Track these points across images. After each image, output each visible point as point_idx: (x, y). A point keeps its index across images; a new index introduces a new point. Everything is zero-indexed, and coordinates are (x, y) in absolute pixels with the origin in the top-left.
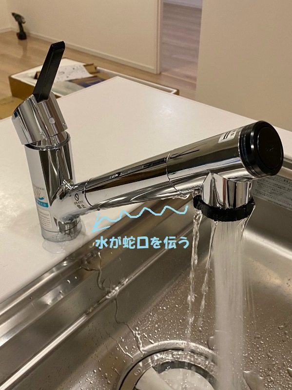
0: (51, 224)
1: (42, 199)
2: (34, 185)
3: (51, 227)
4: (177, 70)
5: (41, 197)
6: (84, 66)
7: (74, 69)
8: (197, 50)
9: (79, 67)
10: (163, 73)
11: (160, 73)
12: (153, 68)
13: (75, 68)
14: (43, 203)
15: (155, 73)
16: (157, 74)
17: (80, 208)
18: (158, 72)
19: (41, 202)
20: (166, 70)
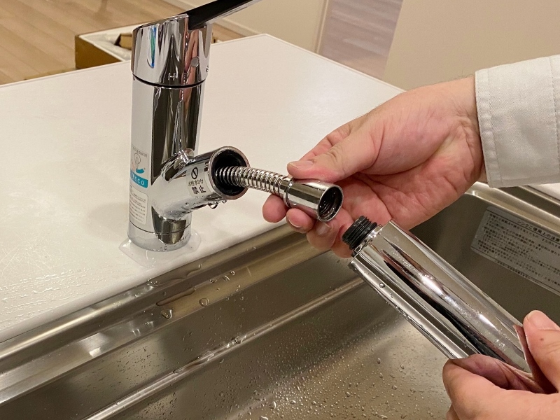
0: (145, 217)
17: (196, 192)
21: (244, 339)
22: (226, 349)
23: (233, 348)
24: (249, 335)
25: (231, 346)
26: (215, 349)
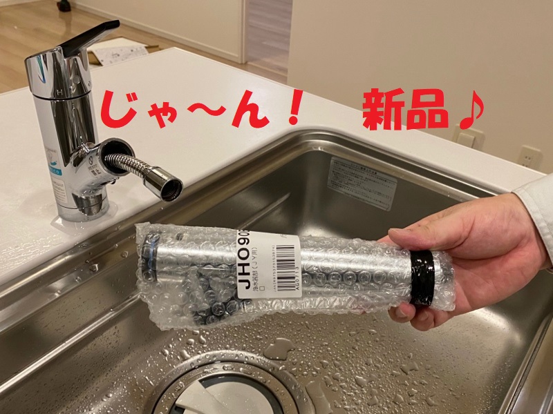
0: (66, 197)
1: (55, 164)
2: (45, 147)
3: (66, 202)
4: (267, 60)
5: (53, 162)
6: (146, 47)
7: (132, 51)
8: (288, 36)
9: (139, 49)
10: (249, 63)
11: (246, 63)
12: (237, 56)
13: (135, 50)
14: (56, 169)
15: (240, 62)
16: (242, 64)
17: (95, 174)
18: (244, 62)
19: (54, 169)
20: (253, 60)
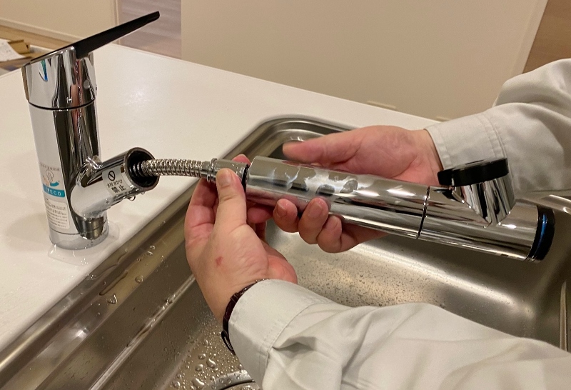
0: (68, 223)
3: (68, 227)
6: (9, 43)
9: (1, 45)
17: (116, 191)
21: (174, 298)
22: (163, 311)
23: (168, 308)
24: (177, 293)
25: (166, 308)
26: (154, 315)
